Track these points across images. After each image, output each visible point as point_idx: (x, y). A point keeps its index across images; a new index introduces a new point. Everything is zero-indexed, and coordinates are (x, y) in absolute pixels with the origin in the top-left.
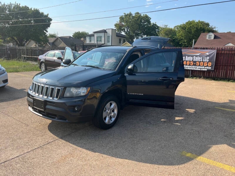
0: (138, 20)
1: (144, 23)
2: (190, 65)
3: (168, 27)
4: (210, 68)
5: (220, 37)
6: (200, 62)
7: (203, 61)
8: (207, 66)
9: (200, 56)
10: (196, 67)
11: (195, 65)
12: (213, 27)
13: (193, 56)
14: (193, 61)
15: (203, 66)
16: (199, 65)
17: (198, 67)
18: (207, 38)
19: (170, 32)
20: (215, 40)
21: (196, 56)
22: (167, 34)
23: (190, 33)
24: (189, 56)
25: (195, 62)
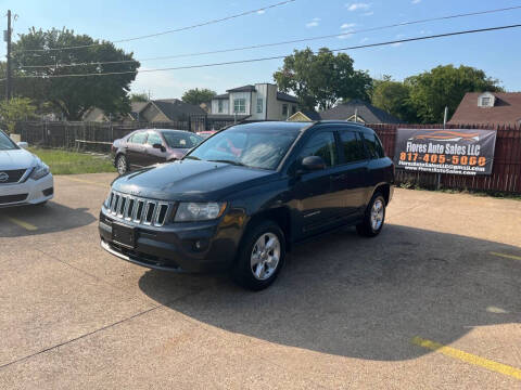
0: (324, 64)
1: (338, 71)
2: (437, 163)
3: (391, 79)
4: (483, 170)
5: (508, 101)
6: (461, 155)
7: (466, 155)
8: (476, 165)
9: (460, 143)
10: (450, 166)
11: (450, 163)
12: (493, 80)
13: (444, 144)
14: (444, 153)
15: (468, 165)
16: (459, 164)
17: (455, 167)
18: (480, 104)
19: (395, 91)
20: (497, 108)
21: (453, 143)
22: (388, 96)
23: (441, 92)
24: (435, 143)
25: (450, 156)
